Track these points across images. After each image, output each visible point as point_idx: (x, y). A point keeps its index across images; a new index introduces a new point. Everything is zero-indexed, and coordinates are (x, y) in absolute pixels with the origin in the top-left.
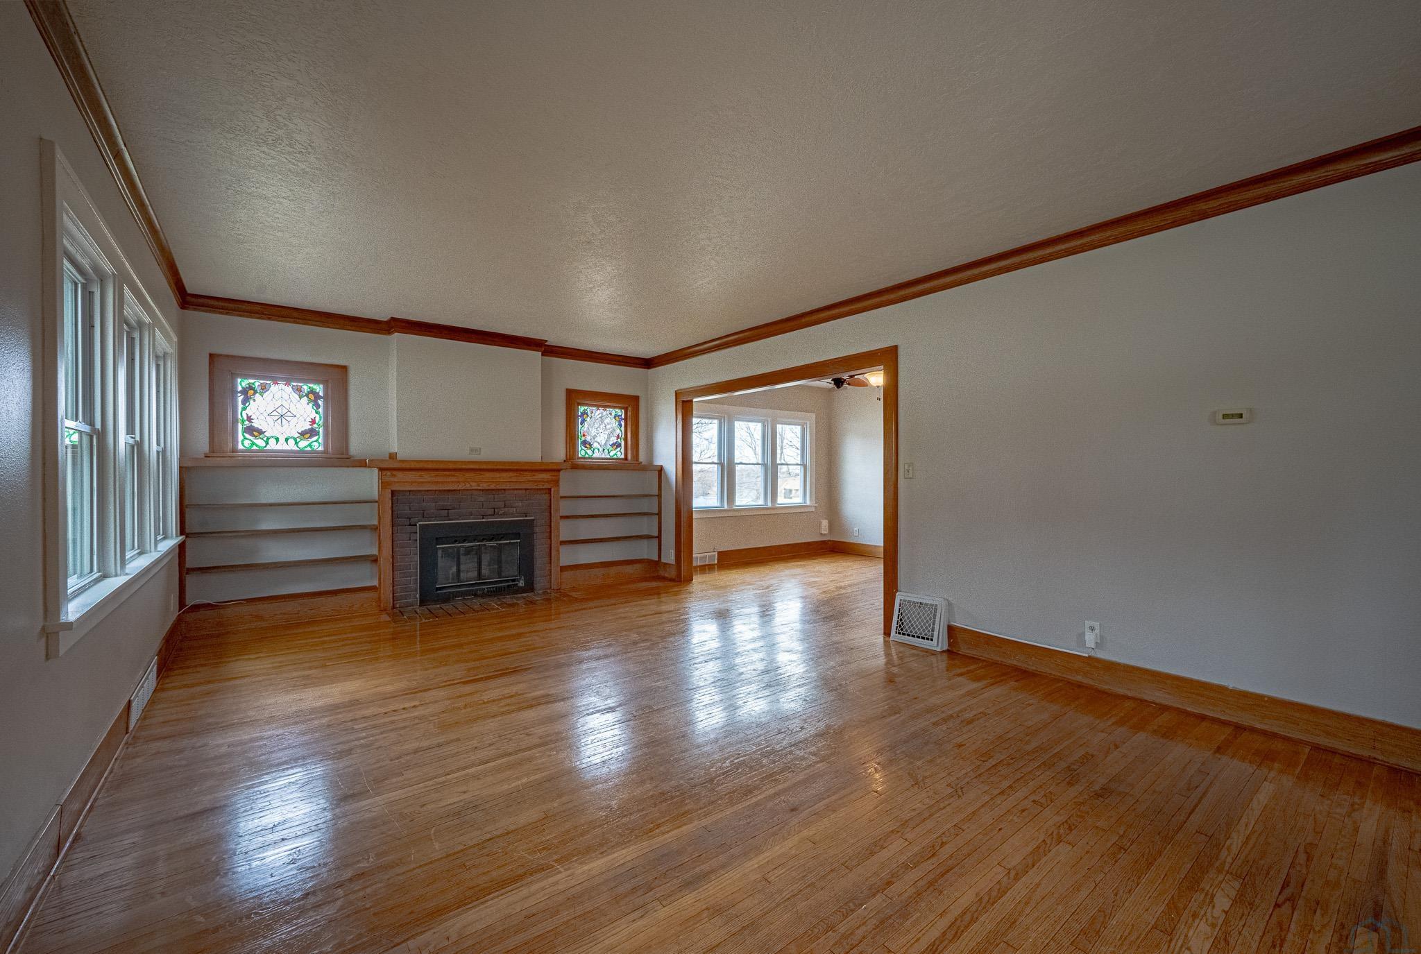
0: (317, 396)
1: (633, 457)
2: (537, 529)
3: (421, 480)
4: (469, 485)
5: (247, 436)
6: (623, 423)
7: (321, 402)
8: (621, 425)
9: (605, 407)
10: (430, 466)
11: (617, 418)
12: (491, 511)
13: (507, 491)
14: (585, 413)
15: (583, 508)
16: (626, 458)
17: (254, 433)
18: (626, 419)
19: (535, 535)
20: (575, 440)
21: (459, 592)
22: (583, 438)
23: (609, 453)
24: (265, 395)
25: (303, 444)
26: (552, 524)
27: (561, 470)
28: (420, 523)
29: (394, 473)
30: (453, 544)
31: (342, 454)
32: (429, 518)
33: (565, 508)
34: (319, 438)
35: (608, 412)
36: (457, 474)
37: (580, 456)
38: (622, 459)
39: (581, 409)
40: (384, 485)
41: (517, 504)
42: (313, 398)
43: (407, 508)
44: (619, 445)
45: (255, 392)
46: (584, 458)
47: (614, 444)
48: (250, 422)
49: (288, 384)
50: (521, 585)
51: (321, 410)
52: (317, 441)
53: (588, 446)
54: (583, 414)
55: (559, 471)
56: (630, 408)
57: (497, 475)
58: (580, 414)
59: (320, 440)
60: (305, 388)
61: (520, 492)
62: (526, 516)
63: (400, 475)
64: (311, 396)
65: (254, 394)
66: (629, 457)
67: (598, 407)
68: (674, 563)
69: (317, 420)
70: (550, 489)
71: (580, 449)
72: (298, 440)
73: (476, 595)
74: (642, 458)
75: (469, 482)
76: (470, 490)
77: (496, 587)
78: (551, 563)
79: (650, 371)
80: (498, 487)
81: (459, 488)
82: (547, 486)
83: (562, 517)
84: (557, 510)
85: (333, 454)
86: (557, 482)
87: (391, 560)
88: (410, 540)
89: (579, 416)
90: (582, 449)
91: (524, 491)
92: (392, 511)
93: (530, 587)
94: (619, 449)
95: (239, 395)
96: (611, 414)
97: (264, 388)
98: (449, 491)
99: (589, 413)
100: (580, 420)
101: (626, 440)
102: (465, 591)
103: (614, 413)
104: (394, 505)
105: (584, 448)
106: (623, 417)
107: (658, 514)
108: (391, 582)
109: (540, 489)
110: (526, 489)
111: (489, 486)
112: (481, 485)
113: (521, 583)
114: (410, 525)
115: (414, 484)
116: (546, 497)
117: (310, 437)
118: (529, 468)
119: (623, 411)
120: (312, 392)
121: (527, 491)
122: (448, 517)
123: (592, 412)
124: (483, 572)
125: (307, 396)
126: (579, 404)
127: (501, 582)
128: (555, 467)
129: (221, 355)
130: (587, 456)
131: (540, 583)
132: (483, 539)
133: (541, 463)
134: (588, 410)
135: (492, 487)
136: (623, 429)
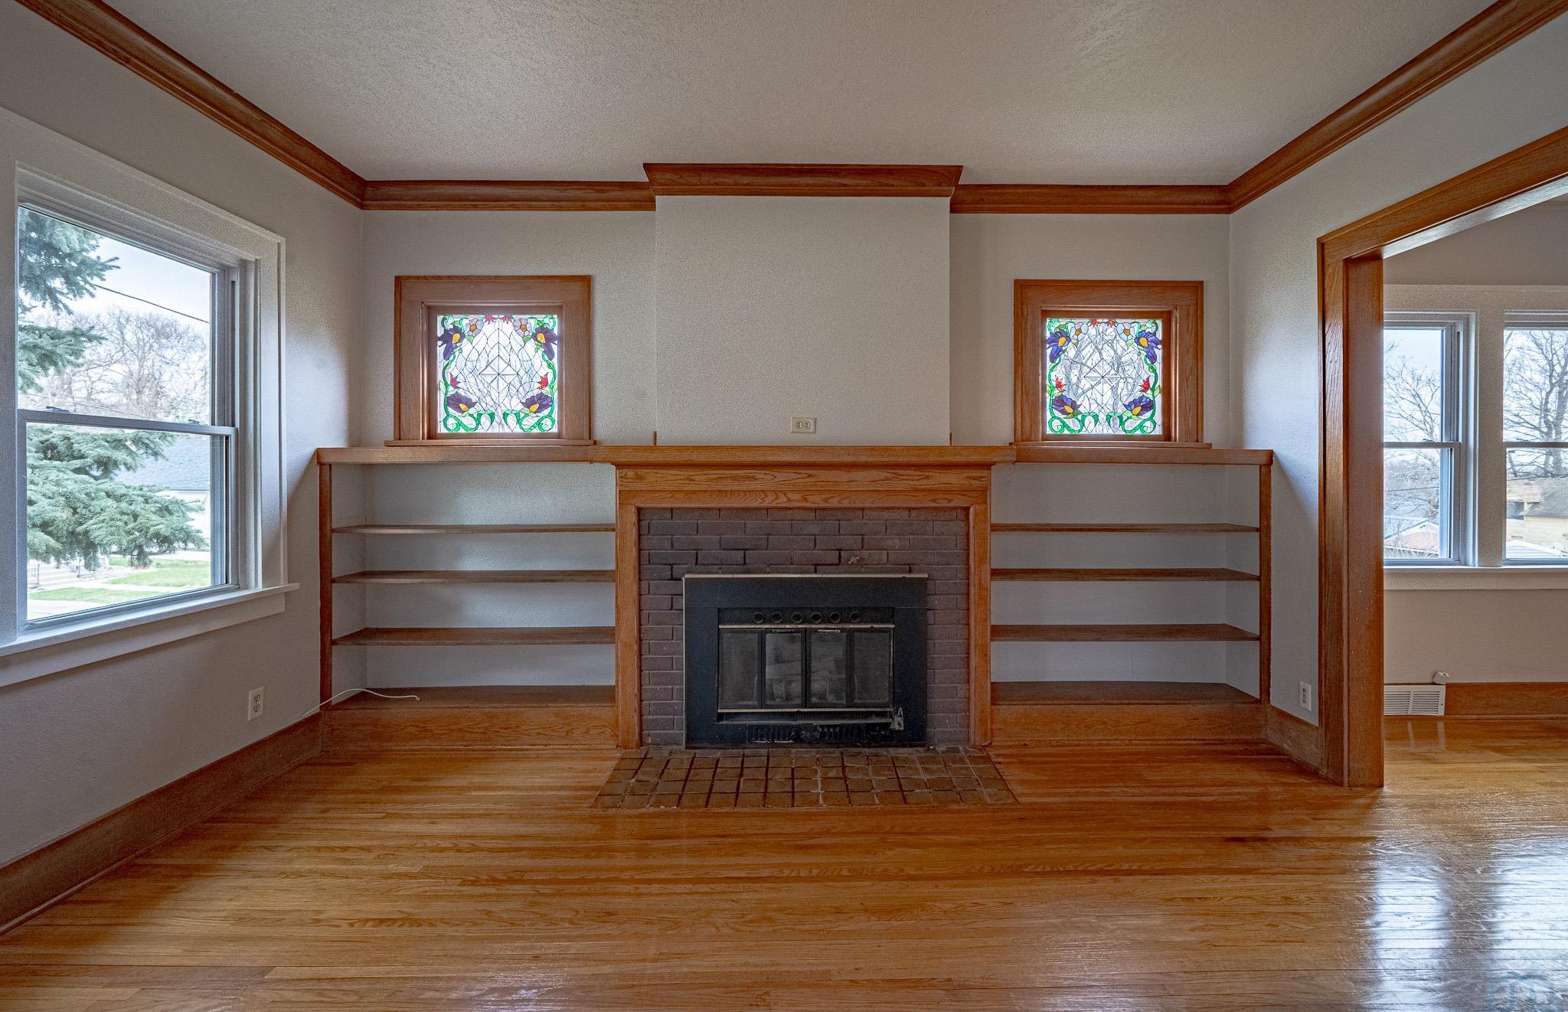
0: (550, 338)
1: (1185, 432)
2: (935, 601)
3: (690, 488)
4: (785, 499)
5: (450, 410)
6: (1159, 353)
7: (555, 348)
8: (1153, 358)
9: (1112, 316)
10: (702, 458)
11: (1143, 341)
12: (833, 557)
13: (867, 513)
14: (1062, 333)
15: (1058, 552)
16: (1167, 436)
17: (461, 405)
18: (1166, 343)
19: (930, 614)
20: (1036, 394)
21: (763, 727)
22: (1056, 393)
23: (1122, 423)
24: (476, 340)
25: (529, 422)
26: (972, 592)
27: (994, 463)
28: (687, 576)
29: (641, 472)
30: (752, 623)
31: (582, 439)
32: (707, 567)
33: (1004, 551)
34: (552, 412)
35: (1120, 328)
36: (760, 474)
37: (1049, 431)
38: (1156, 438)
39: (1052, 326)
40: (624, 496)
41: (890, 543)
42: (543, 341)
43: (667, 545)
44: (1149, 406)
45: (463, 336)
46: (1060, 437)
47: (1135, 403)
48: (455, 387)
49: (507, 319)
50: (897, 727)
51: (555, 361)
52: (549, 416)
53: (1068, 409)
54: (1055, 337)
55: (988, 466)
56: (1176, 314)
57: (843, 476)
58: (1048, 335)
59: (555, 415)
60: (532, 324)
61: (894, 515)
62: (910, 571)
63: (650, 475)
64: (541, 337)
65: (460, 341)
66: (1176, 431)
67: (1093, 317)
68: (1314, 721)
69: (550, 377)
70: (968, 509)
71: (1049, 417)
72: (522, 415)
73: (798, 740)
74: (1213, 432)
75: (785, 493)
76: (787, 509)
77: (841, 726)
78: (968, 682)
79: (1231, 216)
80: (846, 504)
81: (764, 505)
82: (959, 502)
83: (996, 573)
84: (983, 559)
85: (569, 439)
86: (983, 493)
87: (636, 648)
88: (671, 609)
89: (1044, 341)
90: (1054, 417)
91: (905, 514)
92: (640, 550)
93: (916, 734)
94: (1148, 414)
95: (440, 343)
96: (1126, 332)
97: (474, 329)
98: (746, 509)
99: (1072, 334)
100: (1049, 351)
101: (1166, 391)
102: (774, 726)
103: (1135, 330)
104: (644, 538)
105: (1057, 413)
106: (1160, 336)
107: (1259, 579)
108: (636, 691)
109: (944, 509)
110: (909, 509)
111: (826, 500)
112: (811, 498)
113: (897, 723)
114: (672, 579)
115: (676, 496)
116: (957, 527)
117: (539, 410)
118: (914, 460)
119: (1159, 322)
120: (543, 329)
121: (914, 514)
122: (744, 564)
123: (1079, 331)
124: (815, 686)
125: (535, 337)
126: (1046, 314)
127: (852, 715)
128: (975, 458)
129: (409, 277)
130: (1066, 432)
131: (942, 725)
132: (816, 617)
133: (952, 449)
134: (1070, 325)
135: (834, 503)
136: (1159, 366)
